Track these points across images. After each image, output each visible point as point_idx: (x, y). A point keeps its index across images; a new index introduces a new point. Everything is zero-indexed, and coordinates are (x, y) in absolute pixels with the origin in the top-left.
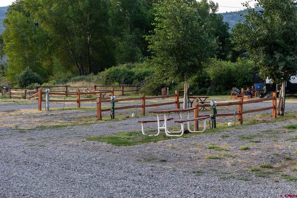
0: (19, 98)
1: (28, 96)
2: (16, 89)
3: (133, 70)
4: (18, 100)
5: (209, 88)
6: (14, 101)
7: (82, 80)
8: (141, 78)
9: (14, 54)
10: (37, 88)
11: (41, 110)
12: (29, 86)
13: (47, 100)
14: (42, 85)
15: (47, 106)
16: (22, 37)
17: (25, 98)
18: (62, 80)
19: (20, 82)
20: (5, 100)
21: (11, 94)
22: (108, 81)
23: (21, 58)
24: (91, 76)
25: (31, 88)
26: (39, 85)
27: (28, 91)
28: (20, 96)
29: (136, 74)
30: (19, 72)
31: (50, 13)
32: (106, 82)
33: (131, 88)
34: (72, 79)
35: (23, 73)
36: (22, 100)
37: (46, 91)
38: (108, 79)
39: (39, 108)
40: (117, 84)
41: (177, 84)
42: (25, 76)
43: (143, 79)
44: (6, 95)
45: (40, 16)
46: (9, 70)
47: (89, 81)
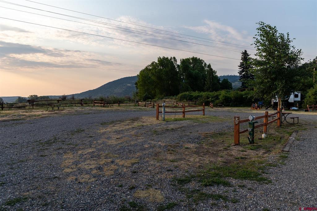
0: (143, 106)
1: (147, 105)
2: (141, 102)
3: (192, 94)
4: (142, 107)
5: (231, 103)
6: (140, 108)
7: (169, 98)
8: (196, 98)
9: (141, 87)
10: (151, 101)
11: (158, 120)
12: (147, 100)
13: (163, 112)
14: (153, 100)
15: (163, 117)
16: (145, 81)
17: (145, 106)
18: (160, 98)
19: (143, 99)
20: (135, 107)
21: (139, 104)
22: (181, 99)
23: (144, 89)
24: (172, 97)
25: (148, 101)
26: (151, 100)
27: (147, 103)
28: (143, 105)
29: (194, 96)
30: (143, 95)
31: (155, 72)
32: (180, 99)
33: (192, 102)
34: (164, 98)
35: (145, 95)
36: (144, 107)
37: (163, 105)
38: (181, 98)
39: (157, 118)
40: (185, 100)
41: (214, 101)
42: (145, 96)
43: (197, 98)
44: (137, 105)
45: (152, 73)
46: (139, 94)
47: (172, 99)
